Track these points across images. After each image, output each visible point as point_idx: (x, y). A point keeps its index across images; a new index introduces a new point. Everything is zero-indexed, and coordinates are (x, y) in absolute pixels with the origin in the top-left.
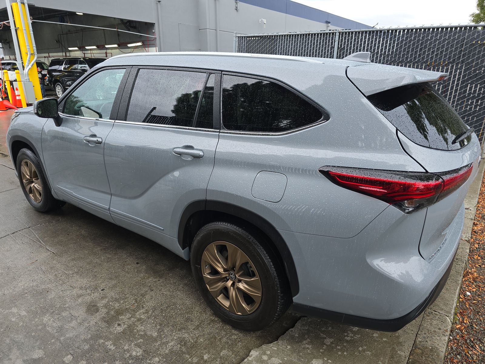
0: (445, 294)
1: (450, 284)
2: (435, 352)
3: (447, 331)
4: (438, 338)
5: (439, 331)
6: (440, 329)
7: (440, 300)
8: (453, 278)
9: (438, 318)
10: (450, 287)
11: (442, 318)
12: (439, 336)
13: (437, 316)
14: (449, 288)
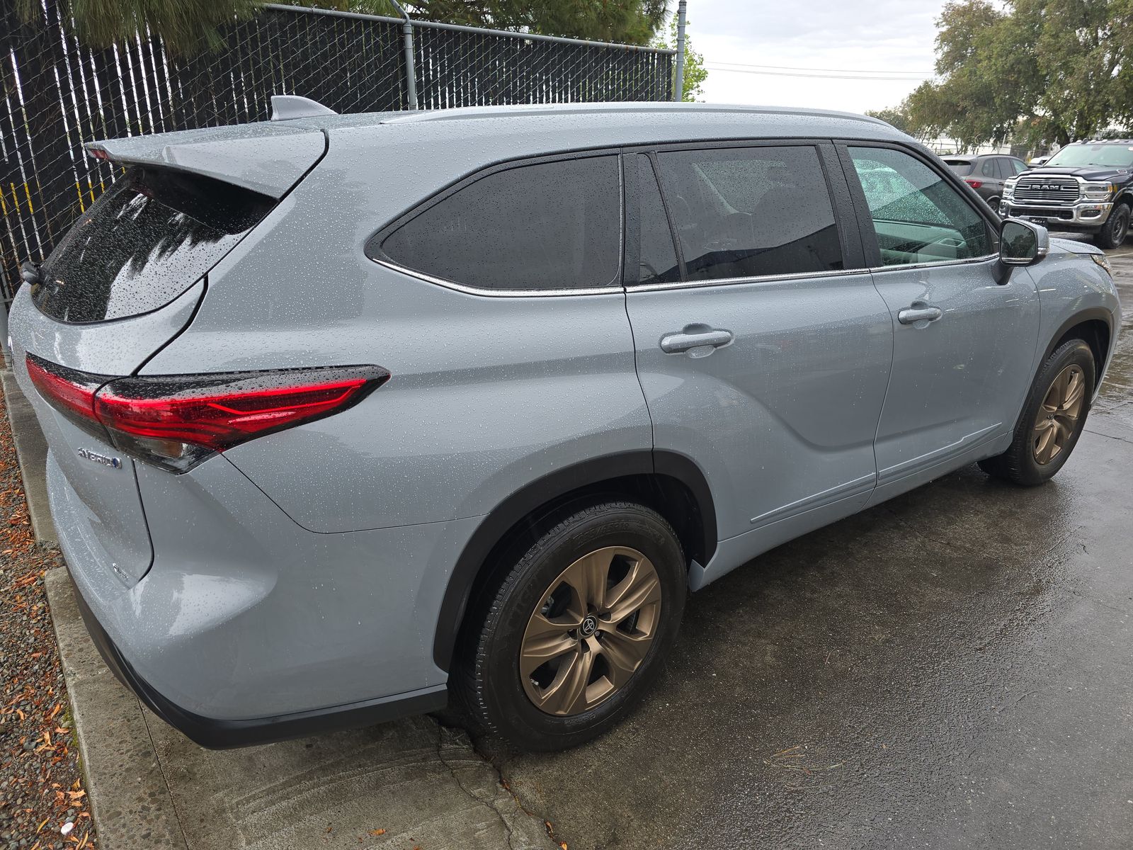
0: (109, 718)
1: (111, 755)
2: (69, 618)
3: (67, 656)
4: (76, 636)
5: (81, 646)
6: (81, 650)
7: (111, 695)
8: (114, 778)
9: (93, 663)
10: (106, 746)
11: (87, 667)
12: (75, 639)
13: (97, 665)
14: (110, 740)
